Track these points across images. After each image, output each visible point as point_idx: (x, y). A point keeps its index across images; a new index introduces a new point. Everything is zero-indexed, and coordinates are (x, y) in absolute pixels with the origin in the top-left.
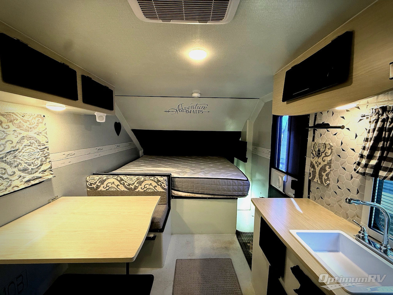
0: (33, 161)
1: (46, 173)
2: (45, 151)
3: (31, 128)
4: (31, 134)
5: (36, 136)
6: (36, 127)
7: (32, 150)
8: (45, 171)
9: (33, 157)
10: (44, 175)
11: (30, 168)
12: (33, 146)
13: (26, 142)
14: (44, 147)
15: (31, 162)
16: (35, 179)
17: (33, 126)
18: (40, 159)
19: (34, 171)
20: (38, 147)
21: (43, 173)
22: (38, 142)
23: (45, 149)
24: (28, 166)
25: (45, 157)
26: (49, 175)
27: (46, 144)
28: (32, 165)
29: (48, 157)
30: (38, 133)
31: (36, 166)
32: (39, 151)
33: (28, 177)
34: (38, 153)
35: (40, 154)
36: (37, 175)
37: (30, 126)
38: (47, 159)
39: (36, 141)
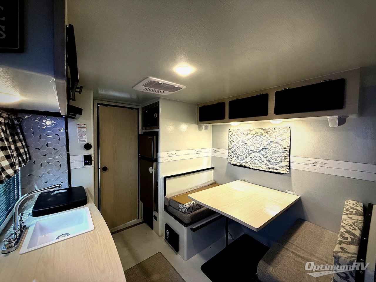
0: (276, 157)
1: (283, 169)
2: (286, 153)
3: (277, 136)
4: (276, 140)
5: (280, 141)
6: (281, 135)
7: (276, 150)
8: (283, 167)
9: (276, 155)
10: (281, 169)
11: (272, 161)
12: (278, 148)
13: (273, 145)
14: (285, 150)
15: (274, 157)
16: (273, 169)
17: (279, 135)
18: (281, 157)
19: (275, 164)
20: (281, 149)
21: (281, 168)
22: (281, 145)
23: (286, 152)
24: (271, 159)
25: (284, 157)
26: (285, 171)
27: (287, 147)
28: (274, 160)
30: (282, 140)
31: (277, 161)
32: (281, 152)
33: (270, 166)
34: (280, 153)
35: (281, 154)
36: (276, 167)
37: (277, 135)
38: (286, 159)
39: (280, 145)
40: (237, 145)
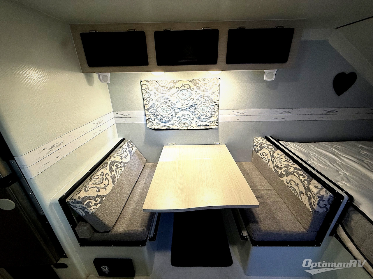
0: (205, 113)
1: (213, 124)
2: (215, 107)
3: (207, 89)
4: (207, 94)
5: (210, 95)
6: (211, 88)
7: (206, 106)
8: (213, 122)
9: (206, 110)
10: (211, 124)
11: (202, 117)
12: (207, 103)
13: (202, 100)
14: (215, 104)
15: (204, 114)
16: (204, 126)
17: (208, 88)
18: (211, 112)
19: (205, 120)
20: (211, 104)
21: (211, 123)
22: (211, 100)
23: (215, 106)
24: (201, 116)
25: (214, 112)
26: (215, 126)
27: (216, 101)
28: (204, 116)
29: (216, 112)
30: (211, 93)
31: (207, 117)
32: (211, 107)
33: (201, 123)
34: (210, 108)
35: (211, 109)
36: (207, 123)
37: (206, 88)
38: (216, 114)
39: (210, 99)
40: (157, 103)
